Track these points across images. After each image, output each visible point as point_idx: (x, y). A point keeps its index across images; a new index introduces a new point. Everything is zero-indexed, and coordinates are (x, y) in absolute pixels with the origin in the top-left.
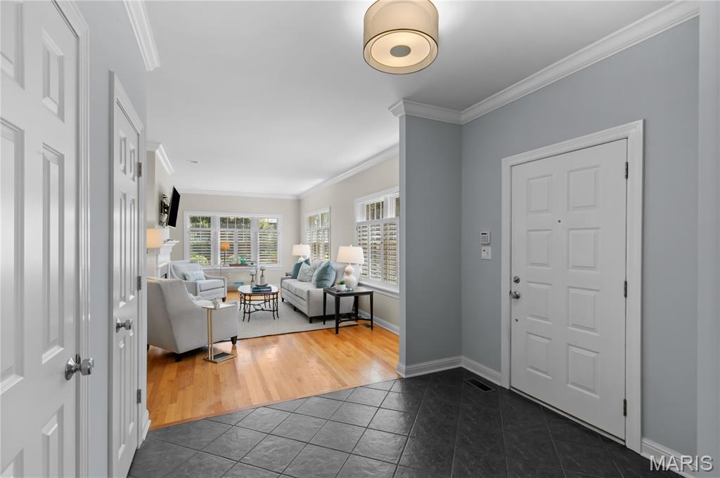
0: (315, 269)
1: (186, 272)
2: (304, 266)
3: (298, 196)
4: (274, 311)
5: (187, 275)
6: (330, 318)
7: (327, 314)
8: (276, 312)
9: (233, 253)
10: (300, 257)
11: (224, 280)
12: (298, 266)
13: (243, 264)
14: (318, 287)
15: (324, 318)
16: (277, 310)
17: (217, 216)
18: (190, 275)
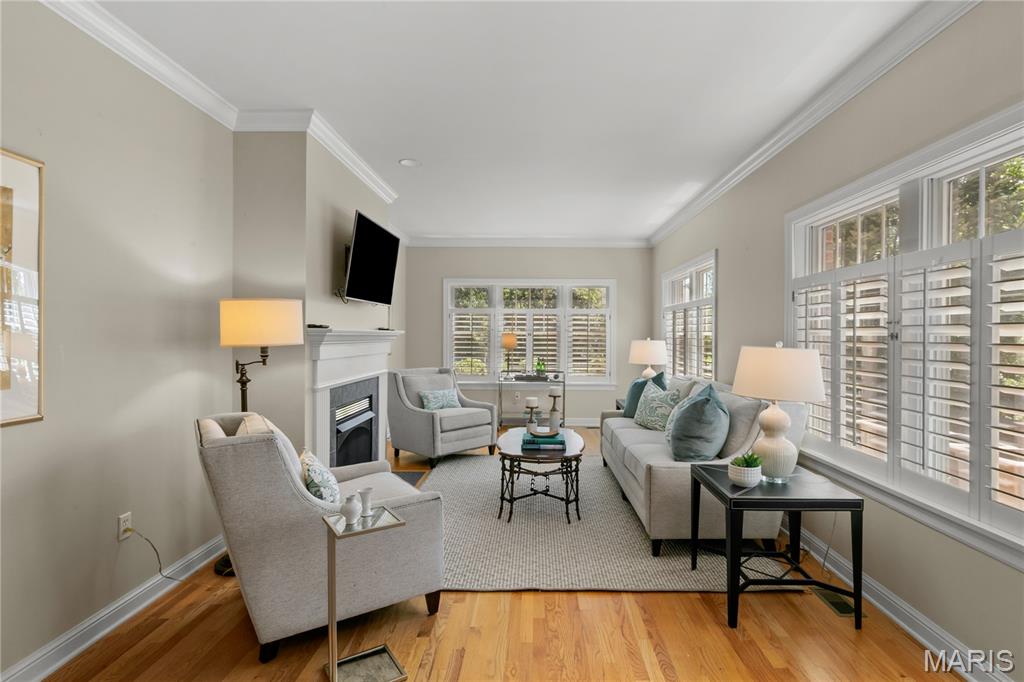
0: (676, 400)
1: (426, 392)
2: (651, 390)
3: (648, 240)
4: (568, 502)
5: (426, 397)
6: (713, 547)
7: (701, 536)
8: (572, 506)
9: (525, 355)
10: (646, 367)
11: (491, 409)
12: (638, 389)
13: (540, 377)
14: (679, 456)
15: (694, 547)
16: (577, 500)
17: (499, 286)
18: (430, 396)
